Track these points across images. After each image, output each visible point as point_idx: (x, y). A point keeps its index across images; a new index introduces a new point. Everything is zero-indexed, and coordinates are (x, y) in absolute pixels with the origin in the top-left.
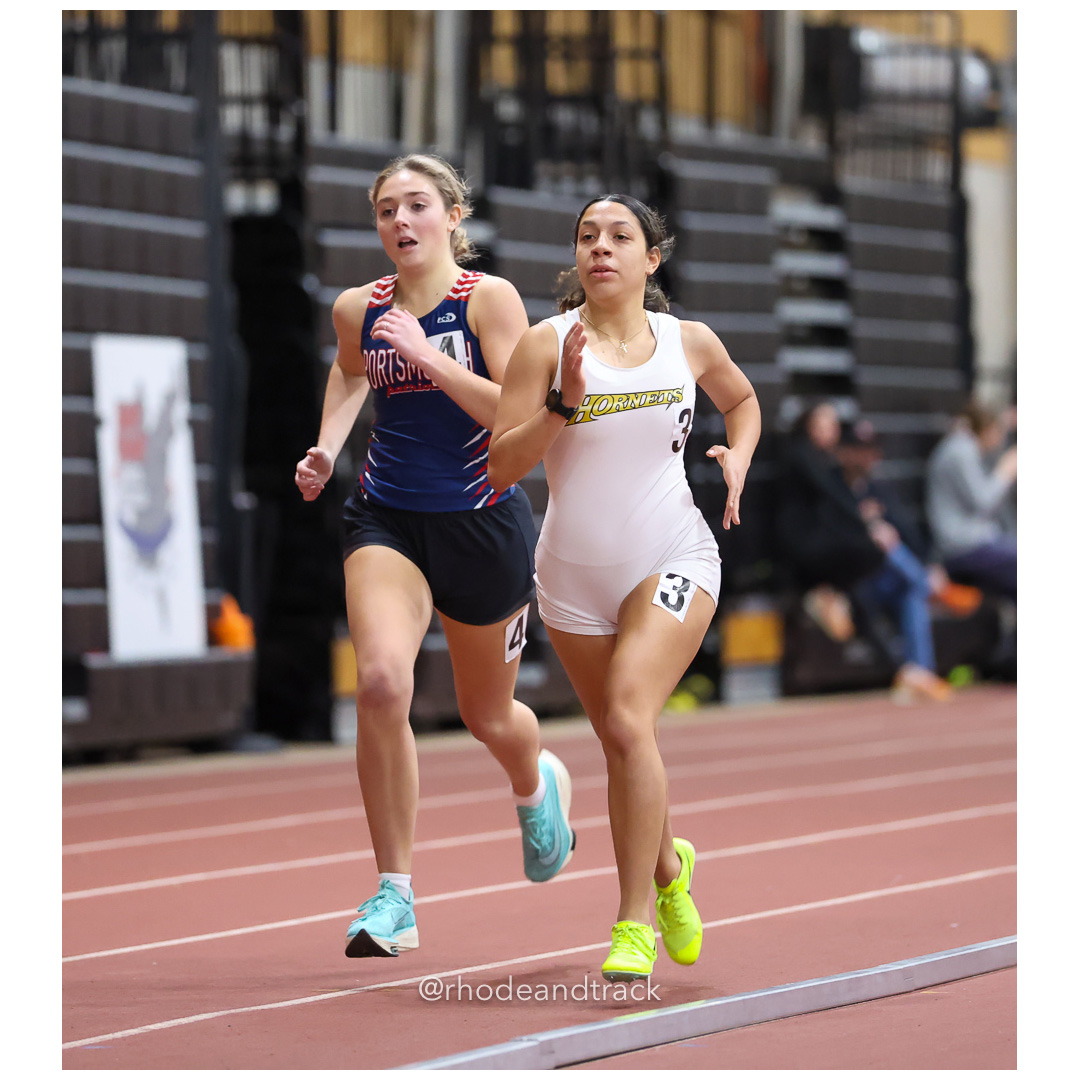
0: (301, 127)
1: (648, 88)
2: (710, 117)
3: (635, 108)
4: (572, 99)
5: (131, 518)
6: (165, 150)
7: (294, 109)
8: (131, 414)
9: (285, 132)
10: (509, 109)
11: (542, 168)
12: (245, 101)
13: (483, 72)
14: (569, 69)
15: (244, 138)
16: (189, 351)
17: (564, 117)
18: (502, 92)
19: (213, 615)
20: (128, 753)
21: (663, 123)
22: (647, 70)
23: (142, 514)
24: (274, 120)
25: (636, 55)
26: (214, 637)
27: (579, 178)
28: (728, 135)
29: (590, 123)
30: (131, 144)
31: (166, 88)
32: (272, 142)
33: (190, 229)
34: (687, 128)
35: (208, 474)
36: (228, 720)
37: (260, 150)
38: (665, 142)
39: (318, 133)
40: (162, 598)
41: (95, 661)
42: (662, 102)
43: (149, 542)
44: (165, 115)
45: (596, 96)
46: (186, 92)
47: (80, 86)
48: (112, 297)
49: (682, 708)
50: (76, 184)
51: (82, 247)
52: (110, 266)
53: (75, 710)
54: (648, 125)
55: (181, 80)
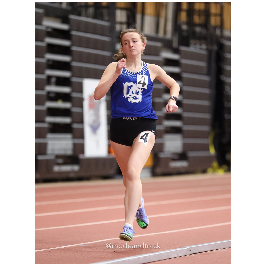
1: (218, 23)
3: (215, 27)
4: (200, 25)
6: (102, 35)
7: (133, 26)
10: (184, 27)
11: (192, 41)
12: (121, 23)
13: (179, 18)
14: (199, 18)
17: (198, 29)
18: (183, 23)
20: (88, 178)
21: (222, 32)
22: (218, 19)
25: (216, 15)
26: (110, 151)
27: (201, 44)
29: (204, 31)
30: (94, 33)
31: (102, 19)
33: (107, 54)
34: (228, 33)
36: (112, 172)
38: (222, 36)
40: (97, 142)
41: (81, 156)
42: (222, 26)
43: (95, 128)
44: (103, 26)
45: (206, 25)
46: (108, 21)
47: (83, 19)
48: (88, 69)
49: (221, 173)
50: (81, 42)
51: (81, 57)
52: (88, 62)
53: (76, 168)
54: (218, 32)
55: (106, 18)
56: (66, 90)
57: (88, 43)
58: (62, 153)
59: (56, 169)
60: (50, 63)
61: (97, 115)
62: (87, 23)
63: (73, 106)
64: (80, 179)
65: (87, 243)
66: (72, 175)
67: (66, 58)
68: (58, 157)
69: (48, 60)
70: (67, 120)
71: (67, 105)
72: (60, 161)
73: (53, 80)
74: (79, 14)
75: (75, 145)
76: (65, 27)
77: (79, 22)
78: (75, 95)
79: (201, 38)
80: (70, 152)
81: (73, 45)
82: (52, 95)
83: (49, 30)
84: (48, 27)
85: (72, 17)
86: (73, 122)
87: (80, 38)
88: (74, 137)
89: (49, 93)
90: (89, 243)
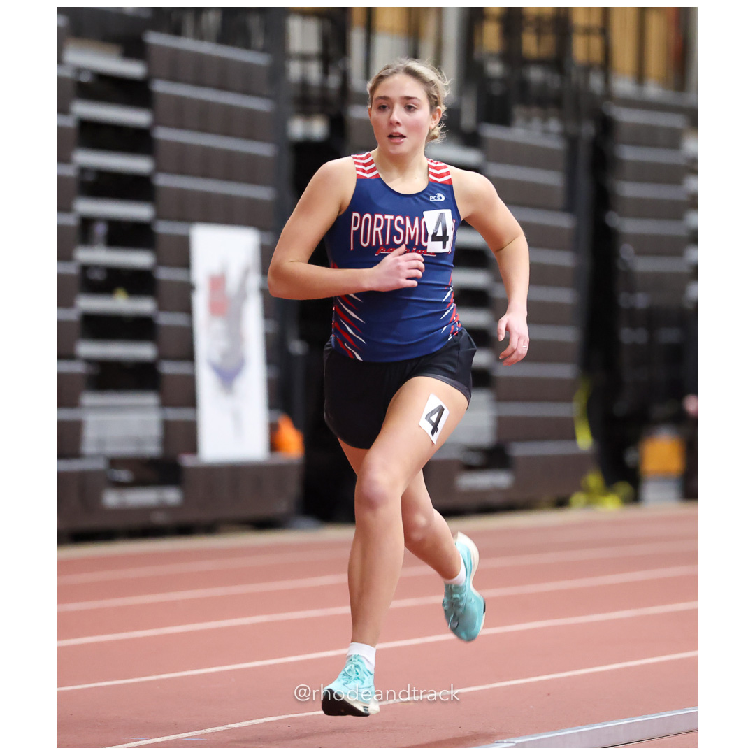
0: (345, 77)
1: (597, 56)
2: (640, 76)
3: (588, 68)
4: (540, 62)
5: (216, 358)
6: (247, 91)
7: (340, 64)
8: (217, 282)
9: (334, 81)
10: (495, 69)
11: (518, 111)
12: (304, 58)
13: (477, 41)
14: (539, 41)
15: (304, 85)
16: (262, 238)
17: (536, 75)
18: (491, 55)
19: (273, 429)
20: (209, 528)
21: (607, 81)
22: (596, 43)
23: (225, 356)
24: (325, 72)
25: (588, 31)
26: (274, 445)
27: (545, 119)
28: (653, 90)
29: (554, 81)
30: (222, 87)
31: (247, 46)
32: (324, 88)
33: (263, 149)
34: (623, 85)
35: (273, 327)
36: (282, 506)
37: (315, 93)
38: (608, 95)
39: (357, 82)
40: (237, 417)
41: (187, 461)
42: (606, 65)
43: (228, 376)
44: (247, 66)
45: (559, 61)
46: (263, 50)
47: (187, 44)
48: (206, 197)
49: (611, 506)
50: (183, 115)
51: (185, 161)
52: (205, 175)
53: (172, 496)
54: (596, 82)
55: (259, 41)
56: (139, 259)
57: (204, 118)
58: (128, 450)
59: (112, 499)
60: (90, 178)
61: (235, 335)
62: (200, 59)
63: (162, 308)
64: (184, 530)
65: (203, 731)
66: (160, 519)
67: (138, 164)
68: (115, 462)
69: (83, 170)
70: (143, 351)
71: (144, 306)
72: (123, 475)
73: (100, 229)
74: (177, 31)
75: (167, 426)
76: (134, 69)
77: (176, 52)
78: (164, 274)
79: (546, 102)
80: (152, 449)
81: (157, 122)
82: (97, 276)
83: (85, 78)
84: (79, 70)
85: (155, 39)
86: (162, 356)
87: (180, 101)
88: (165, 404)
89: (85, 268)
90: (209, 730)
